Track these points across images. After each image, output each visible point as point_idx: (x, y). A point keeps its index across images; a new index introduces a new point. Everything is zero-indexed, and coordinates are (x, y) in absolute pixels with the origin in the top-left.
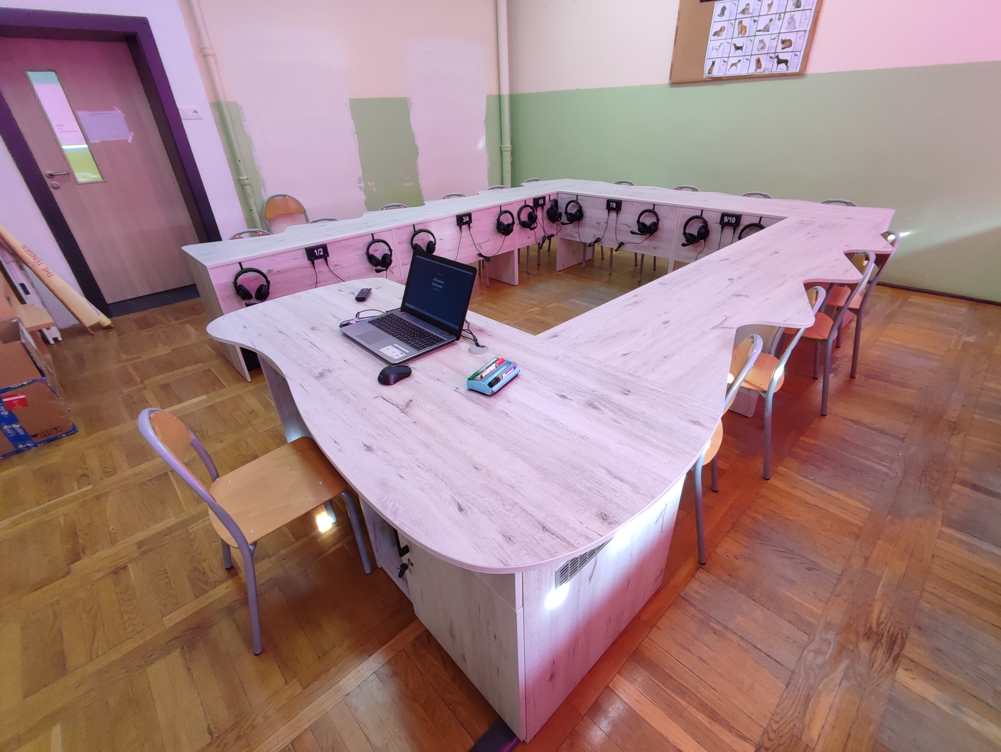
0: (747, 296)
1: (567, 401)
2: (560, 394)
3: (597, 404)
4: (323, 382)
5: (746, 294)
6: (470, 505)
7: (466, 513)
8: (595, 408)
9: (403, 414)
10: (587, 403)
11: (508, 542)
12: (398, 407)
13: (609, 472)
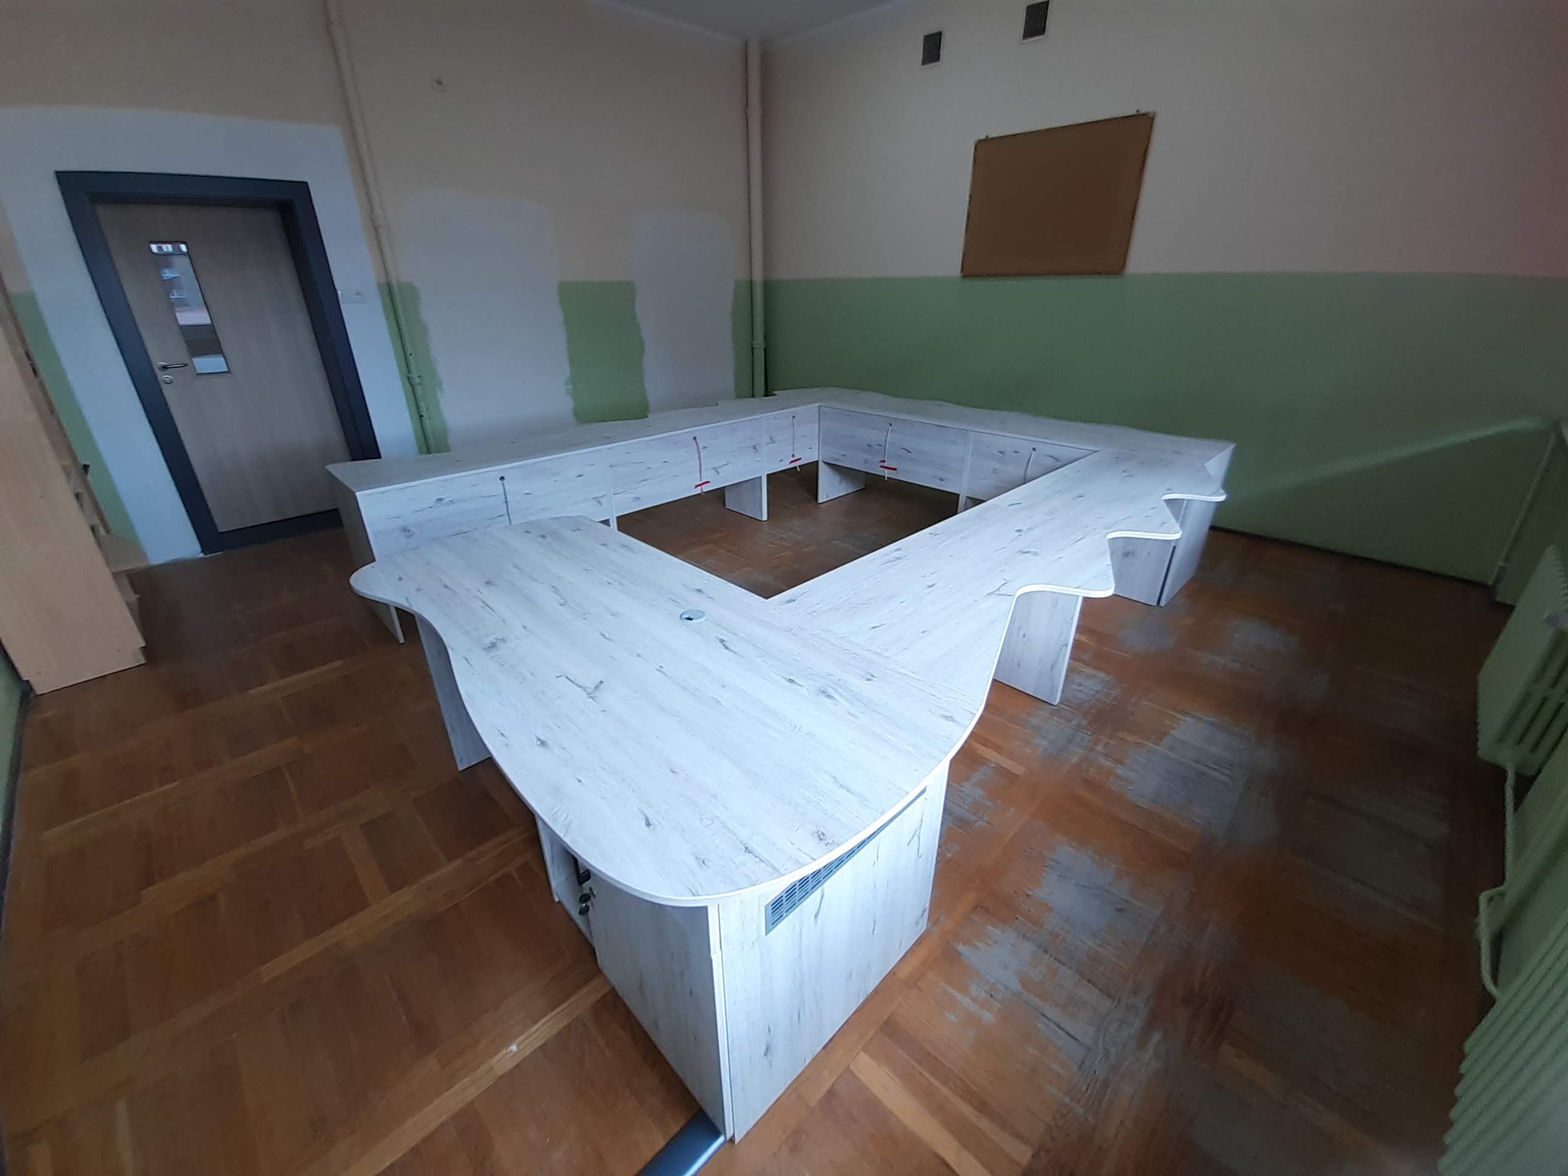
0: (1036, 554)
1: (795, 687)
2: (788, 678)
3: (831, 691)
4: (493, 654)
5: (1035, 550)
6: (661, 819)
7: (654, 827)
8: (829, 696)
9: (591, 700)
10: (820, 690)
11: (701, 867)
12: (585, 690)
13: (836, 780)
